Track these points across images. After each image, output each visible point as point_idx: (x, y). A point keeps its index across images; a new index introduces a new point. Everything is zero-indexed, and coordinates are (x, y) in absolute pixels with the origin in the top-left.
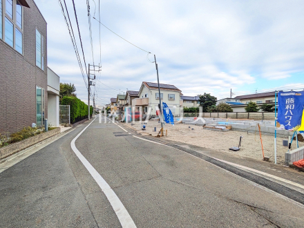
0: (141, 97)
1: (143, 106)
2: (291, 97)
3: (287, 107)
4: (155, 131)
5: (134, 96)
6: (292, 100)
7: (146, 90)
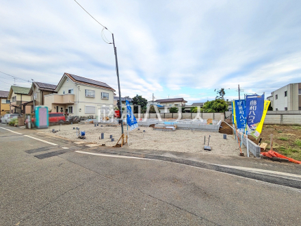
0: (61, 93)
1: (65, 105)
2: (253, 99)
3: (251, 108)
4: (102, 138)
5: (47, 90)
6: (255, 102)
7: (69, 84)
